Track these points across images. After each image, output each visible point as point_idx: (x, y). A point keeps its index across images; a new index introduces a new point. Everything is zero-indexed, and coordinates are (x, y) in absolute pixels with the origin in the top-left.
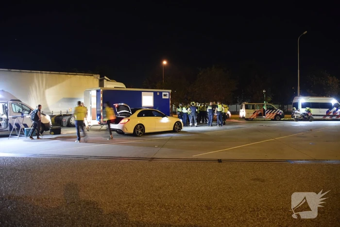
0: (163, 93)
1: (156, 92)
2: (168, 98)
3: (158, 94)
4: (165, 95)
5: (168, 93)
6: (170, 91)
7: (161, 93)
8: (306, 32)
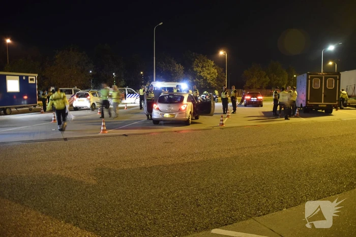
0: (29, 78)
1: (22, 76)
2: (34, 82)
3: (24, 78)
4: (32, 80)
5: (34, 78)
6: (37, 75)
7: (27, 77)
8: (162, 23)
